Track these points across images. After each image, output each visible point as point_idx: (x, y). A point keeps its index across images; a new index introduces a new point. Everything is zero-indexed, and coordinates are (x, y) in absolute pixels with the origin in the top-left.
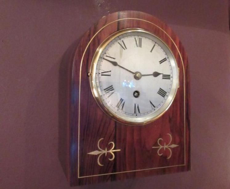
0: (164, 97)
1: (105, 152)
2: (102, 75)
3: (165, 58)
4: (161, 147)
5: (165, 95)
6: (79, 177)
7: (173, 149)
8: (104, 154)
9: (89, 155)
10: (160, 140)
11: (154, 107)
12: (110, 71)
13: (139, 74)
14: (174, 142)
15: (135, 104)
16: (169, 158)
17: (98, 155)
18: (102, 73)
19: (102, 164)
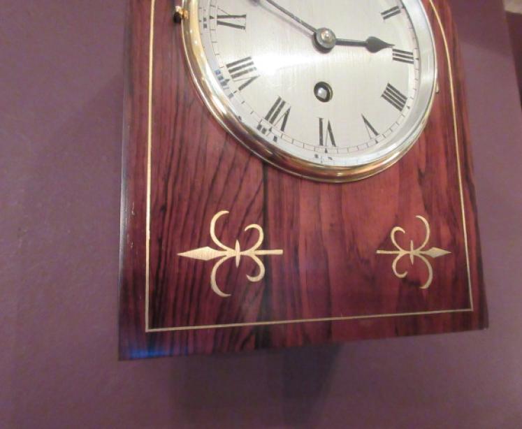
0: (401, 110)
1: (235, 252)
2: (219, 23)
3: (397, 7)
4: (402, 253)
5: (403, 106)
6: (147, 330)
7: (436, 262)
8: (233, 259)
9: (181, 258)
10: (397, 233)
11: (376, 134)
12: (244, 16)
13: (327, 32)
14: (436, 242)
15: (321, 120)
16: (426, 286)
17: (214, 261)
18: (219, 17)
19: (224, 291)
